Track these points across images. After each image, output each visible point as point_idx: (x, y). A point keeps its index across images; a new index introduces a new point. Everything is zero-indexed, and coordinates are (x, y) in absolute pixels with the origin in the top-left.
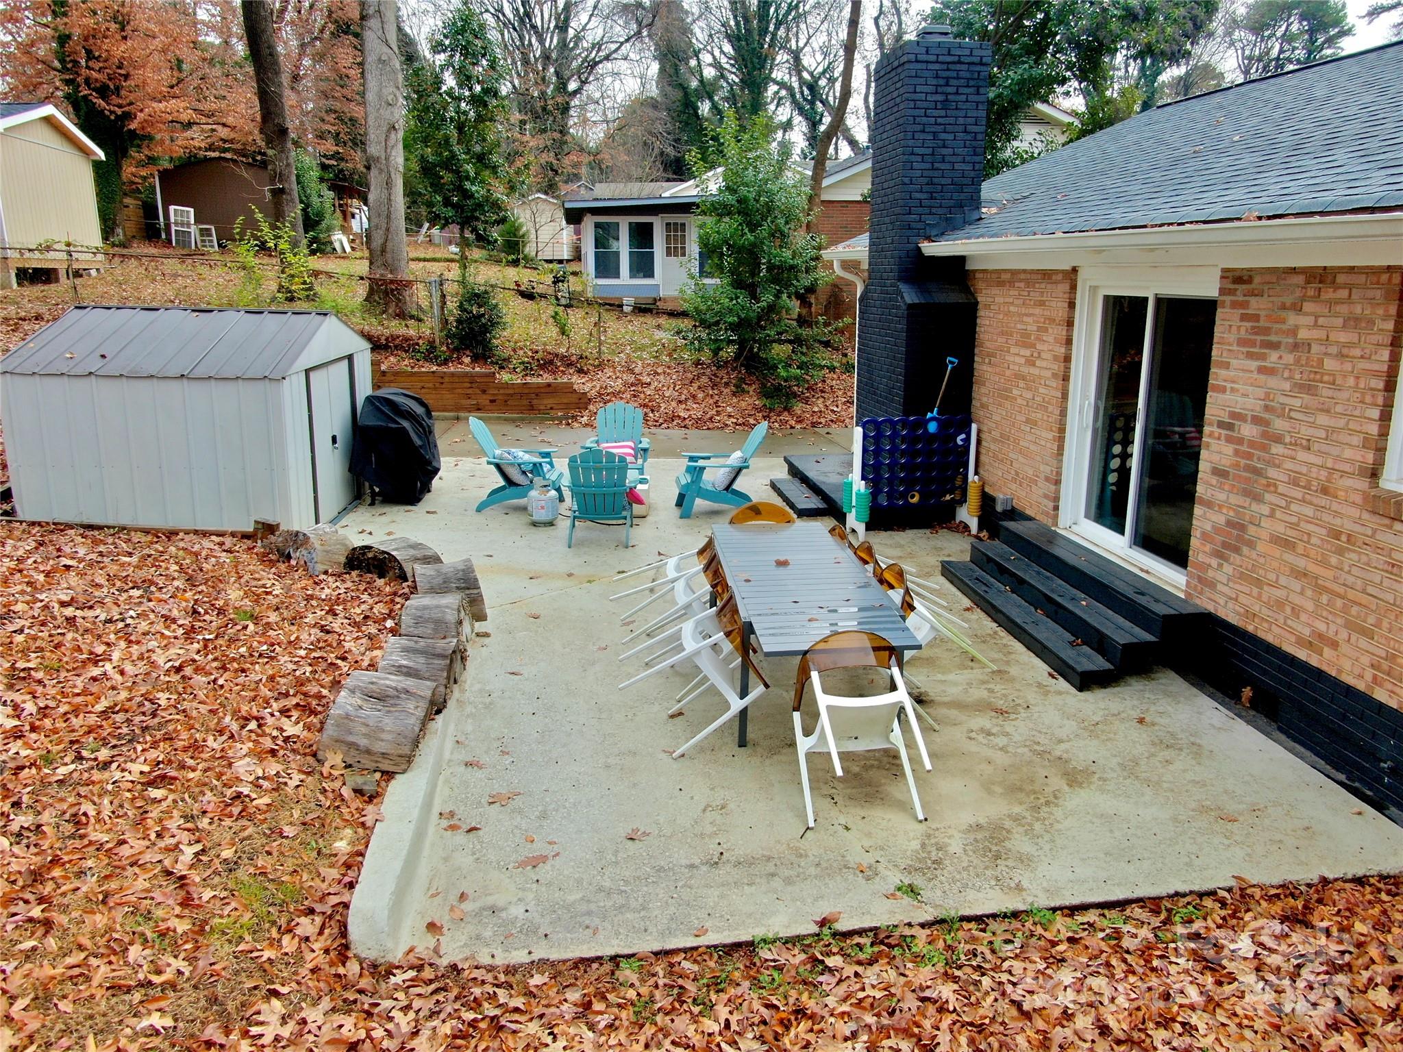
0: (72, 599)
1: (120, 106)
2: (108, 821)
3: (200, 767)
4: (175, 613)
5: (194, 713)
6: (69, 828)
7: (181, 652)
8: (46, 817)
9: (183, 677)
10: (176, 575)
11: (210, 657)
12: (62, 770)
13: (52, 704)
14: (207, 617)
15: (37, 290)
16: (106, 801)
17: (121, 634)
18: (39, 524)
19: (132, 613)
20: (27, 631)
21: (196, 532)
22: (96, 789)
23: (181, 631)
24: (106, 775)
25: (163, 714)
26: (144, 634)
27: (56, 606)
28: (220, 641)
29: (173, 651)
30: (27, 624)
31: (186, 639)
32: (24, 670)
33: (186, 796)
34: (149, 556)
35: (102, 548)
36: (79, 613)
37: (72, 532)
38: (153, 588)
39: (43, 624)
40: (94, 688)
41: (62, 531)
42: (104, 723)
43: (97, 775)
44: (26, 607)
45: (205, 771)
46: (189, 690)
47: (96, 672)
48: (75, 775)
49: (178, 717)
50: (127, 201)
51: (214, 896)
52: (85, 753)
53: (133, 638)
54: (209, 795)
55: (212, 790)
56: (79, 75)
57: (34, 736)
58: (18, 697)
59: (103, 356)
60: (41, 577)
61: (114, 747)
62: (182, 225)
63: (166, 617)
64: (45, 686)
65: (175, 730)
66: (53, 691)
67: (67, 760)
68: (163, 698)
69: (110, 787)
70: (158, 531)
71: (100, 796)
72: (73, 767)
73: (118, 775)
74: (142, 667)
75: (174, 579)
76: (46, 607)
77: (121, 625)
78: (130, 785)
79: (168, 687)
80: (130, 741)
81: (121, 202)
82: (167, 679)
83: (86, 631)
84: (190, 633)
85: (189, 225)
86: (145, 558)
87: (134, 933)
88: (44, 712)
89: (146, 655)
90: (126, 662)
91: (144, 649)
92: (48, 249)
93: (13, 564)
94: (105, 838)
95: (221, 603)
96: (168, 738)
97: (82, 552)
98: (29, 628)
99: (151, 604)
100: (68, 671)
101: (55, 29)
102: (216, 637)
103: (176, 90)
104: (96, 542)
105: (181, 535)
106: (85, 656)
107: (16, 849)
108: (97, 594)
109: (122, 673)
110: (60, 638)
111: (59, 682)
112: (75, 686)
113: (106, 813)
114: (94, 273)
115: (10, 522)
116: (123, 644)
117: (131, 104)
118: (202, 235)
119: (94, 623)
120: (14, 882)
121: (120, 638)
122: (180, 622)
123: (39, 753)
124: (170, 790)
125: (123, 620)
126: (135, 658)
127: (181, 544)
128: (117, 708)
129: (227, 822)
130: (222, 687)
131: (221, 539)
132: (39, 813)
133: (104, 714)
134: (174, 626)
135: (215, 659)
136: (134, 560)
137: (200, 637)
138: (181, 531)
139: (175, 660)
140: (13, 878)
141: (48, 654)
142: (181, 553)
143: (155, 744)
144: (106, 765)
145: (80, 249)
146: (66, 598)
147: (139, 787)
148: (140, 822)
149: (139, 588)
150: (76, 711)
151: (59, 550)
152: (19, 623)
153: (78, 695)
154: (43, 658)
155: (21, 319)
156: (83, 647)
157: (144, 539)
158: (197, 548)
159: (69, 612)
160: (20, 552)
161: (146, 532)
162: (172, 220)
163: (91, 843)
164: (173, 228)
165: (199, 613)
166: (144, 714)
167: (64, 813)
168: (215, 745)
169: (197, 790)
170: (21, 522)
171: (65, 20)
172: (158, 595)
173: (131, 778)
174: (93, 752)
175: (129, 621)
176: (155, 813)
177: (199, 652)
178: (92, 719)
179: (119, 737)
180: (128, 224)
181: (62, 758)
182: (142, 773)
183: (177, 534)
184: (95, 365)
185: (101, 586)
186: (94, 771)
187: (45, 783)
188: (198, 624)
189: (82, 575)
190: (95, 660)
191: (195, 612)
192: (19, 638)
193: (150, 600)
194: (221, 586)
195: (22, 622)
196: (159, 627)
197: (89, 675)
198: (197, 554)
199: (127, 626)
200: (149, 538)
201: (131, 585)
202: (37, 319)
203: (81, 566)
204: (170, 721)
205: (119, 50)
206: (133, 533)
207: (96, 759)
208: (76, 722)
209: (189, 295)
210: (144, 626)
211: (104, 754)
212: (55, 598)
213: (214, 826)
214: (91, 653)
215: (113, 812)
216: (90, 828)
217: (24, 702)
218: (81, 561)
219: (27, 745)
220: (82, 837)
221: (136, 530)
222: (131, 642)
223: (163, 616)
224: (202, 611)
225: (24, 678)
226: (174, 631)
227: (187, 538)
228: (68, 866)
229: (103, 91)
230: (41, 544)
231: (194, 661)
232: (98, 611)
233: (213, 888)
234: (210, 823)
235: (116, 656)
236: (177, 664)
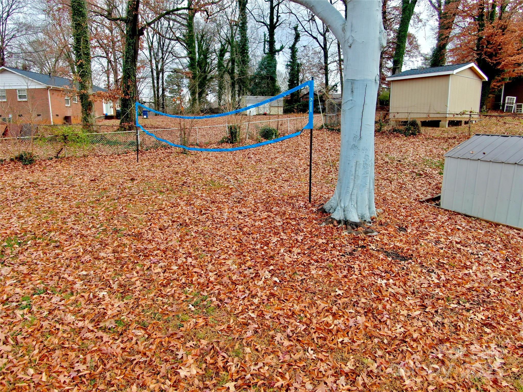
0: (460, 241)
1: (496, 60)
2: (467, 333)
3: (506, 326)
4: (498, 258)
5: (505, 303)
6: (453, 329)
7: (500, 275)
8: (446, 321)
9: (501, 286)
10: (499, 242)
11: (513, 281)
12: (452, 305)
13: (451, 279)
14: (512, 263)
15: (454, 128)
16: (467, 324)
17: (476, 260)
18: (448, 211)
19: (481, 253)
20: (444, 249)
21: (507, 226)
22: (464, 318)
23: (500, 266)
24: (468, 314)
25: (492, 298)
26: (485, 263)
27: (455, 243)
28: (517, 275)
29: (496, 273)
30: (444, 246)
31: (502, 270)
32: (442, 263)
33: (499, 336)
34: (489, 232)
35: (471, 225)
36: (462, 247)
37: (459, 216)
38: (489, 245)
39: (450, 248)
40: (466, 278)
41: (456, 215)
42: (468, 293)
43: (465, 313)
44: (444, 241)
45: (508, 329)
46: (503, 292)
47: (466, 272)
48: (457, 309)
49: (497, 301)
50: (490, 95)
51: (508, 386)
52: (461, 302)
53: (481, 263)
54: (508, 340)
55: (510, 339)
56: (483, 51)
57: (444, 289)
58: (440, 272)
59: (484, 153)
60: (449, 231)
61: (471, 304)
62: (510, 103)
63: (495, 259)
64: (448, 271)
65: (496, 306)
66: (451, 274)
67: (454, 302)
68: (492, 291)
69: (469, 320)
70: (492, 222)
71: (465, 321)
72: (456, 306)
73: (473, 316)
74: (483, 276)
75: (498, 243)
76: (451, 242)
77: (476, 256)
78: (477, 322)
79: (495, 288)
80: (478, 304)
81: (488, 96)
82: (494, 284)
83: (464, 255)
84: (504, 268)
85: (513, 103)
86: (487, 232)
87: (473, 384)
88: (448, 281)
89: (486, 271)
90: (478, 272)
91: (485, 269)
92: (464, 114)
93: (440, 224)
94: (466, 339)
95: (518, 259)
96: (493, 309)
97: (464, 225)
98: (445, 248)
99: (489, 251)
100: (457, 268)
101: (478, 36)
102: (516, 273)
103: (520, 51)
104: (469, 222)
105: (501, 226)
106: (463, 264)
107: (435, 328)
108: (469, 242)
109: (476, 275)
110: (455, 255)
111: (453, 272)
112: (459, 275)
113: (467, 329)
114: (474, 122)
115: (439, 208)
116: (477, 264)
117: (500, 59)
118: (517, 107)
119: (467, 253)
120: (433, 340)
121: (476, 261)
122: (500, 262)
123: (445, 296)
124: (493, 331)
125: (478, 255)
126: (481, 271)
127: (501, 230)
128: (474, 289)
129: (516, 356)
130: (517, 295)
131: (519, 232)
132: (443, 318)
133: (469, 289)
134: (497, 263)
135: (515, 283)
136: (483, 232)
137: (508, 271)
138: (501, 224)
139: (497, 277)
140: (433, 339)
141: (450, 260)
142: (501, 234)
143: (488, 309)
144: (468, 310)
145: (474, 113)
146: (459, 241)
147: (480, 324)
148: (479, 339)
149: (484, 244)
150: (459, 285)
151: (456, 222)
152: (442, 246)
153: (460, 279)
154: (449, 260)
155: (449, 138)
156: (462, 261)
157: (486, 224)
158: (507, 233)
159: (459, 246)
160: (443, 220)
161: (487, 222)
162: (506, 102)
163: (460, 339)
164: (506, 105)
165: (508, 261)
166: (484, 295)
167: (452, 322)
168: (513, 320)
169: (504, 336)
170: (442, 209)
171: (483, 32)
172: (491, 248)
173: (477, 319)
174: (463, 303)
175: (480, 256)
176: (485, 338)
177: (507, 277)
178: (464, 290)
179: (474, 301)
180: (488, 104)
181: (453, 301)
182: (482, 319)
183: (499, 225)
184: (481, 156)
185: (470, 239)
186: (464, 311)
187: (446, 308)
188: (507, 265)
189: (464, 233)
190: (466, 267)
191: (507, 260)
192: (442, 251)
193: (488, 250)
194: (519, 252)
195: (443, 246)
196: (491, 261)
197: (464, 273)
198: (508, 236)
199: (479, 257)
200: (488, 225)
201: (481, 242)
202: (454, 138)
203: (463, 230)
204: (495, 302)
205: (500, 39)
206: (482, 222)
207: (464, 306)
208: (459, 289)
209: (511, 131)
210: (485, 259)
211: (468, 305)
212: (454, 239)
213: (510, 355)
214: (465, 264)
215: (470, 330)
216: (461, 333)
217: (441, 275)
218: (464, 228)
219: (441, 291)
220: (458, 335)
221: (483, 220)
222: (480, 264)
223: (493, 258)
224: (510, 260)
225: (442, 266)
226: (497, 265)
227: (504, 228)
228: (452, 343)
229: (491, 56)
230: (450, 218)
231: (506, 280)
232: (469, 249)
233: (507, 382)
234: (508, 353)
235: (474, 268)
236: (498, 279)
